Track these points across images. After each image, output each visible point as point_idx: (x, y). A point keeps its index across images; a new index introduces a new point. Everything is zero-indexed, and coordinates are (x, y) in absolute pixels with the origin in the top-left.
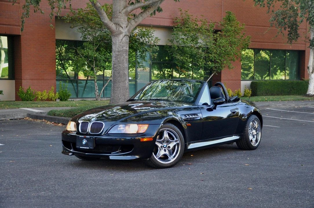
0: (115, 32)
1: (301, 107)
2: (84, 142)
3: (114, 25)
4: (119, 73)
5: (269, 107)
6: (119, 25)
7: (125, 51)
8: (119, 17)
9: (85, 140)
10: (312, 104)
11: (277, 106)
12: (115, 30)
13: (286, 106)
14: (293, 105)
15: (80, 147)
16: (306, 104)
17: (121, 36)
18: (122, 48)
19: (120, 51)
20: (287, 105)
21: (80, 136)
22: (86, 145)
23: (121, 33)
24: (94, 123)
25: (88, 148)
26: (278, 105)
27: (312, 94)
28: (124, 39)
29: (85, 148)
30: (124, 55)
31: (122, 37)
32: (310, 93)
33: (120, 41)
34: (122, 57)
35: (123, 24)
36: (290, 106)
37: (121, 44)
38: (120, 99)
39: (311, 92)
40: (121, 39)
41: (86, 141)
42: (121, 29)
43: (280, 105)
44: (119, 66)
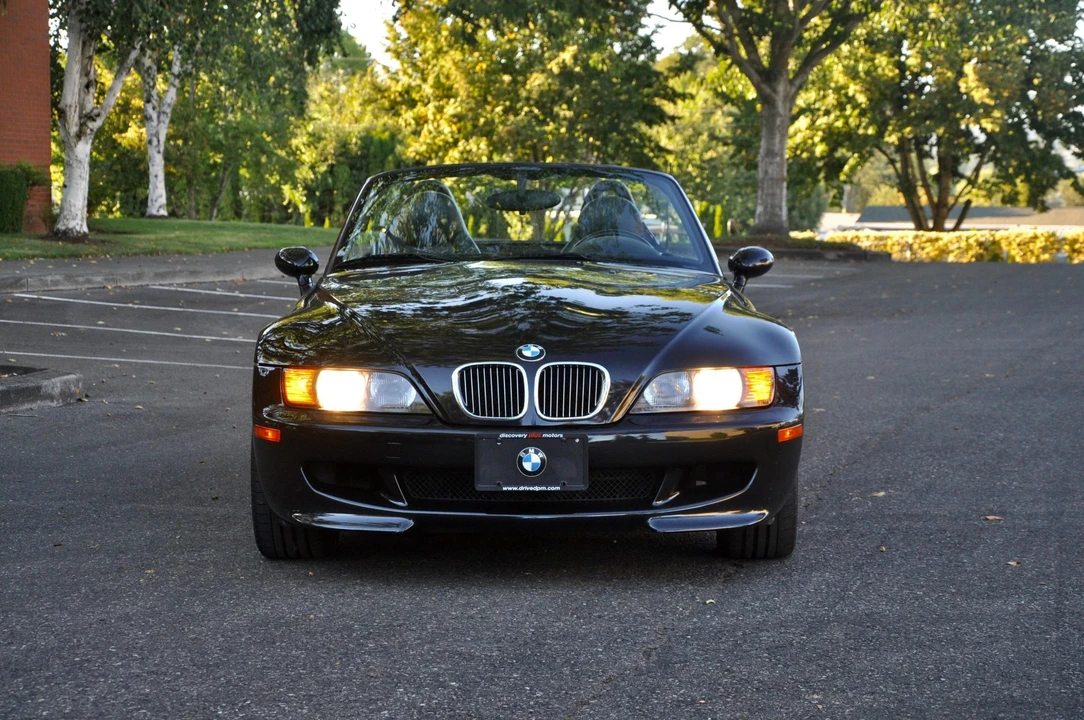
1: (123, 285)
2: (533, 459)
5: (22, 286)
9: (536, 452)
10: (156, 275)
11: (47, 285)
13: (77, 282)
14: (99, 279)
15: (505, 489)
16: (140, 276)
20: (81, 279)
21: (503, 435)
22: (542, 473)
24: (548, 369)
25: (558, 488)
26: (49, 278)
27: (78, 228)
29: (537, 489)
32: (70, 226)
36: (89, 281)
39: (74, 219)
41: (542, 455)
43: (58, 277)
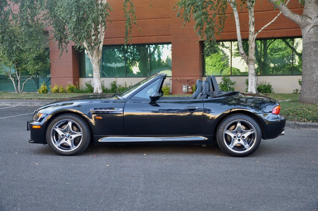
0: (301, 25)
3: (299, 17)
4: (305, 66)
6: (306, 16)
7: (312, 42)
8: (308, 7)
12: (301, 23)
17: (308, 27)
18: (309, 39)
19: (307, 43)
23: (308, 24)
28: (311, 30)
30: (312, 47)
31: (309, 29)
33: (306, 33)
34: (309, 49)
35: (313, 14)
37: (308, 35)
38: (305, 93)
40: (308, 30)
42: (309, 20)
44: (306, 59)
